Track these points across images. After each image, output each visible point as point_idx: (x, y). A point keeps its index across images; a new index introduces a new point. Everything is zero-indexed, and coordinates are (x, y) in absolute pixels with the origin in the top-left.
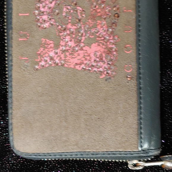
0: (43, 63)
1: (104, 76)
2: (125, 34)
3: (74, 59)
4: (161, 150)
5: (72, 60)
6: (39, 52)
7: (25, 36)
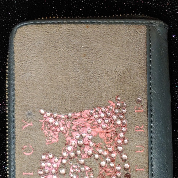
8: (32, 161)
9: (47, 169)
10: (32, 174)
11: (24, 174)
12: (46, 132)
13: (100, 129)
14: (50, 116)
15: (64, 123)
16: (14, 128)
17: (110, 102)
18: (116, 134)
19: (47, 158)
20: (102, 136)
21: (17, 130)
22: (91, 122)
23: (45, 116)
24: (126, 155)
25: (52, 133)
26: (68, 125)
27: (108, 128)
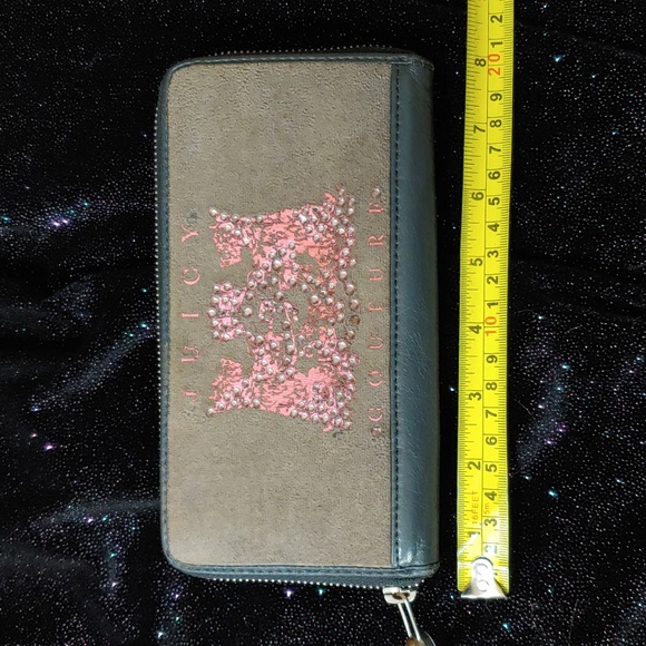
0: (221, 404)
1: (330, 427)
2: (370, 351)
3: (276, 396)
4: (436, 567)
5: (273, 398)
6: (216, 384)
7: (192, 354)
8: (198, 295)
9: (222, 307)
10: (197, 315)
11: (183, 315)
12: (221, 247)
13: (310, 242)
14: (227, 220)
15: (250, 232)
16: (167, 240)
17: (327, 195)
18: (337, 251)
19: (222, 289)
20: (313, 253)
21: (172, 243)
22: (294, 229)
23: (218, 219)
24: (353, 283)
25: (230, 249)
26: (257, 236)
27: (324, 239)
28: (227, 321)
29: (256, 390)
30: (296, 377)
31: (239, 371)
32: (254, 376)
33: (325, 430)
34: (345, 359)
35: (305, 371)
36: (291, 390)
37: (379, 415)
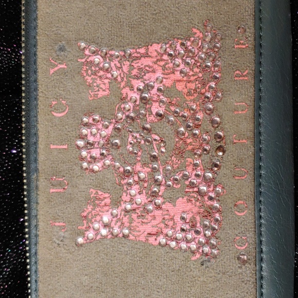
1: (198, 256)
2: (235, 182)
3: (145, 226)
5: (142, 228)
6: (85, 214)
7: (60, 184)
8: (67, 127)
9: (91, 139)
10: (65, 147)
11: (52, 147)
12: (89, 79)
13: (178, 75)
15: (119, 65)
16: (35, 72)
17: (195, 30)
18: (204, 85)
19: (91, 121)
20: (180, 87)
21: (40, 76)
22: (162, 63)
23: (87, 52)
24: (219, 117)
25: (99, 82)
26: (125, 69)
27: (191, 73)
28: (96, 153)
29: (126, 220)
30: (164, 206)
31: (108, 201)
32: (123, 206)
33: (193, 258)
34: (211, 189)
35: (172, 201)
36: (159, 219)
37: (245, 244)
